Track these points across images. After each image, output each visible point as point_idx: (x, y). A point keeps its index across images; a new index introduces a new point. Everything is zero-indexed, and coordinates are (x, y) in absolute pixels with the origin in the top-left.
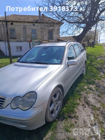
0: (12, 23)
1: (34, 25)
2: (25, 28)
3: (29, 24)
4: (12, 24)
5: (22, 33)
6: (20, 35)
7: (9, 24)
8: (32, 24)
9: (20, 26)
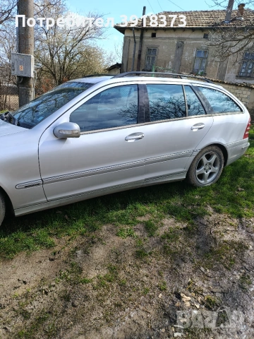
0: (154, 32)
1: (206, 37)
2: (180, 46)
3: (193, 35)
4: (154, 35)
5: (172, 57)
6: (165, 63)
7: (148, 35)
8: (201, 35)
9: (172, 41)
